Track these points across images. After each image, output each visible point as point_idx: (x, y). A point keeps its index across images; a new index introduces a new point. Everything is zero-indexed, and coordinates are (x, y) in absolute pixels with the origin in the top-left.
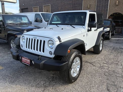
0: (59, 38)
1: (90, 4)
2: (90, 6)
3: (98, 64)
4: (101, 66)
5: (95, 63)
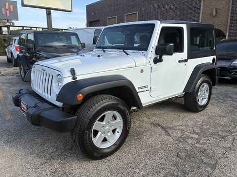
0: (73, 72)
2: (216, 12)
3: (180, 131)
4: (181, 138)
5: (175, 130)
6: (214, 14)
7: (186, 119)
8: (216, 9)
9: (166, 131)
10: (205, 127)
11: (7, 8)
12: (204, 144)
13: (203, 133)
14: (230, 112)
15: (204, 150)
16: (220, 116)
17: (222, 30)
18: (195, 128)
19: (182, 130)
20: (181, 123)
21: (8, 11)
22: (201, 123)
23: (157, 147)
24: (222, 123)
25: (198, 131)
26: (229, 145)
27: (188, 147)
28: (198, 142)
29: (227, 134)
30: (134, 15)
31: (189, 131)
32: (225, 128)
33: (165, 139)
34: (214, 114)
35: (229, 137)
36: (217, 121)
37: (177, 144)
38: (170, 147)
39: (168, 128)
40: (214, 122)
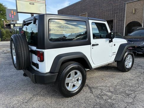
2: (135, 11)
3: (100, 90)
4: (100, 95)
5: (97, 89)
6: (134, 12)
7: (107, 81)
8: (135, 9)
9: (91, 90)
10: (118, 87)
11: (12, 13)
12: (114, 99)
13: (115, 92)
14: (138, 76)
15: (113, 104)
16: (130, 80)
17: (139, 22)
18: (111, 88)
19: (101, 89)
20: (102, 84)
21: (13, 16)
22: (116, 84)
23: (82, 102)
24: (131, 84)
25: (112, 90)
26: (131, 101)
27: (102, 102)
28: (110, 98)
29: (131, 92)
30: (85, 15)
31: (106, 90)
32: (131, 88)
33: (89, 96)
34: (126, 78)
35: (132, 95)
36: (127, 83)
37: (95, 99)
38: (90, 102)
39: (93, 88)
40: (125, 84)
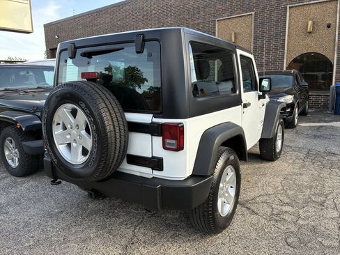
1: (237, 31)
2: (235, 37)
8: (235, 34)
